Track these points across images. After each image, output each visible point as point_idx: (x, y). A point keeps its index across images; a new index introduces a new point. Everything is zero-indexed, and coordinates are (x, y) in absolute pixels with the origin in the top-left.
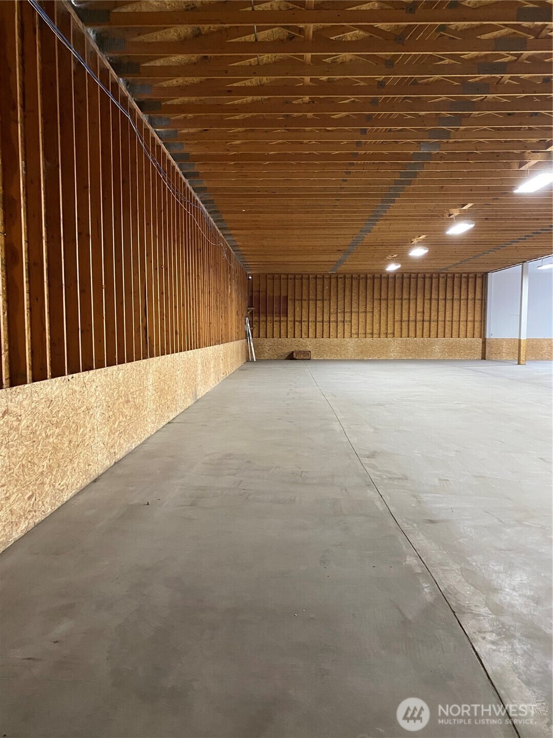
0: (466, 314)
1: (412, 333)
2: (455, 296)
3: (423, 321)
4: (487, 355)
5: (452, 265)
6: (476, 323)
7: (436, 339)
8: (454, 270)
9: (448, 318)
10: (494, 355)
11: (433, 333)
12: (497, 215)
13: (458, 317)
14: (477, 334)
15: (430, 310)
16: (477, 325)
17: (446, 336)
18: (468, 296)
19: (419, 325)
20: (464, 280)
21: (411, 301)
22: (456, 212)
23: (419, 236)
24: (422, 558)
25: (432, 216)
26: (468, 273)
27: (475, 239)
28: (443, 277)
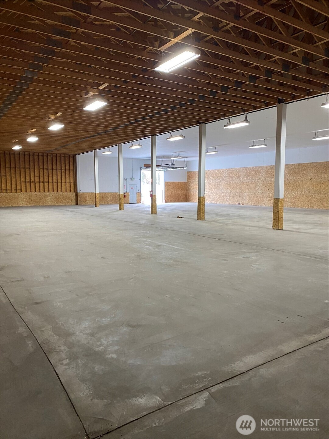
0: (65, 178)
1: (33, 190)
2: (58, 167)
3: (40, 182)
4: (78, 202)
5: (54, 149)
6: (71, 184)
7: (48, 193)
8: (56, 152)
9: (55, 181)
10: (82, 202)
11: (46, 190)
12: (77, 121)
13: (61, 180)
14: (72, 190)
15: (44, 176)
16: (72, 185)
17: (54, 191)
18: (65, 168)
19: (37, 184)
20: (62, 158)
21: (31, 170)
22: (53, 117)
23: (32, 130)
24: (29, 327)
25: (38, 117)
26: (65, 154)
27: (66, 134)
28: (50, 156)
